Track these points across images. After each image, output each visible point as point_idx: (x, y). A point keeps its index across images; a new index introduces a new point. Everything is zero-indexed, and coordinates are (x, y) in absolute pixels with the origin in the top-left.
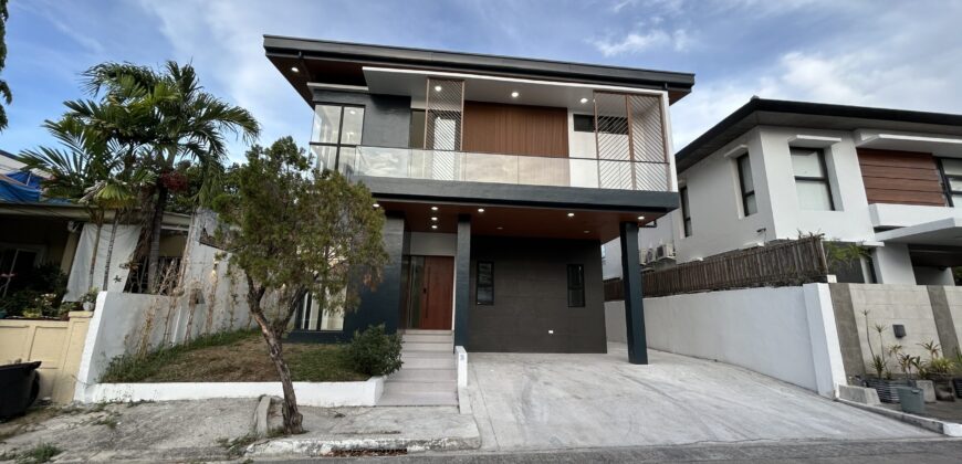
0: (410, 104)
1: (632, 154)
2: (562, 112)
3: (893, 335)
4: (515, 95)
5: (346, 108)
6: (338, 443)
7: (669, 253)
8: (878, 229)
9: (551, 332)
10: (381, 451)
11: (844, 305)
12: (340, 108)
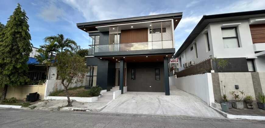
0: (109, 33)
1: (162, 39)
2: (146, 29)
3: (235, 88)
4: (132, 27)
5: (96, 36)
6: (74, 109)
7: (193, 63)
8: (256, 52)
9: (150, 87)
10: (81, 110)
11: (216, 79)
12: (94, 36)
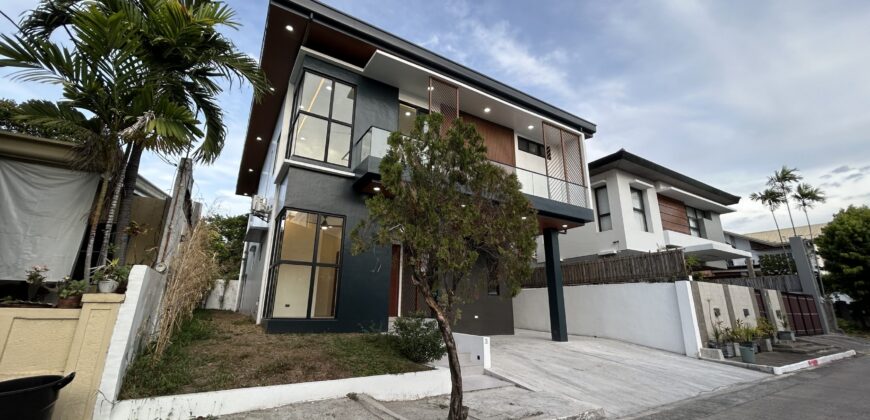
0: (397, 97)
1: (566, 176)
2: (508, 132)
4: (487, 110)
9: (476, 317)
11: (697, 296)
